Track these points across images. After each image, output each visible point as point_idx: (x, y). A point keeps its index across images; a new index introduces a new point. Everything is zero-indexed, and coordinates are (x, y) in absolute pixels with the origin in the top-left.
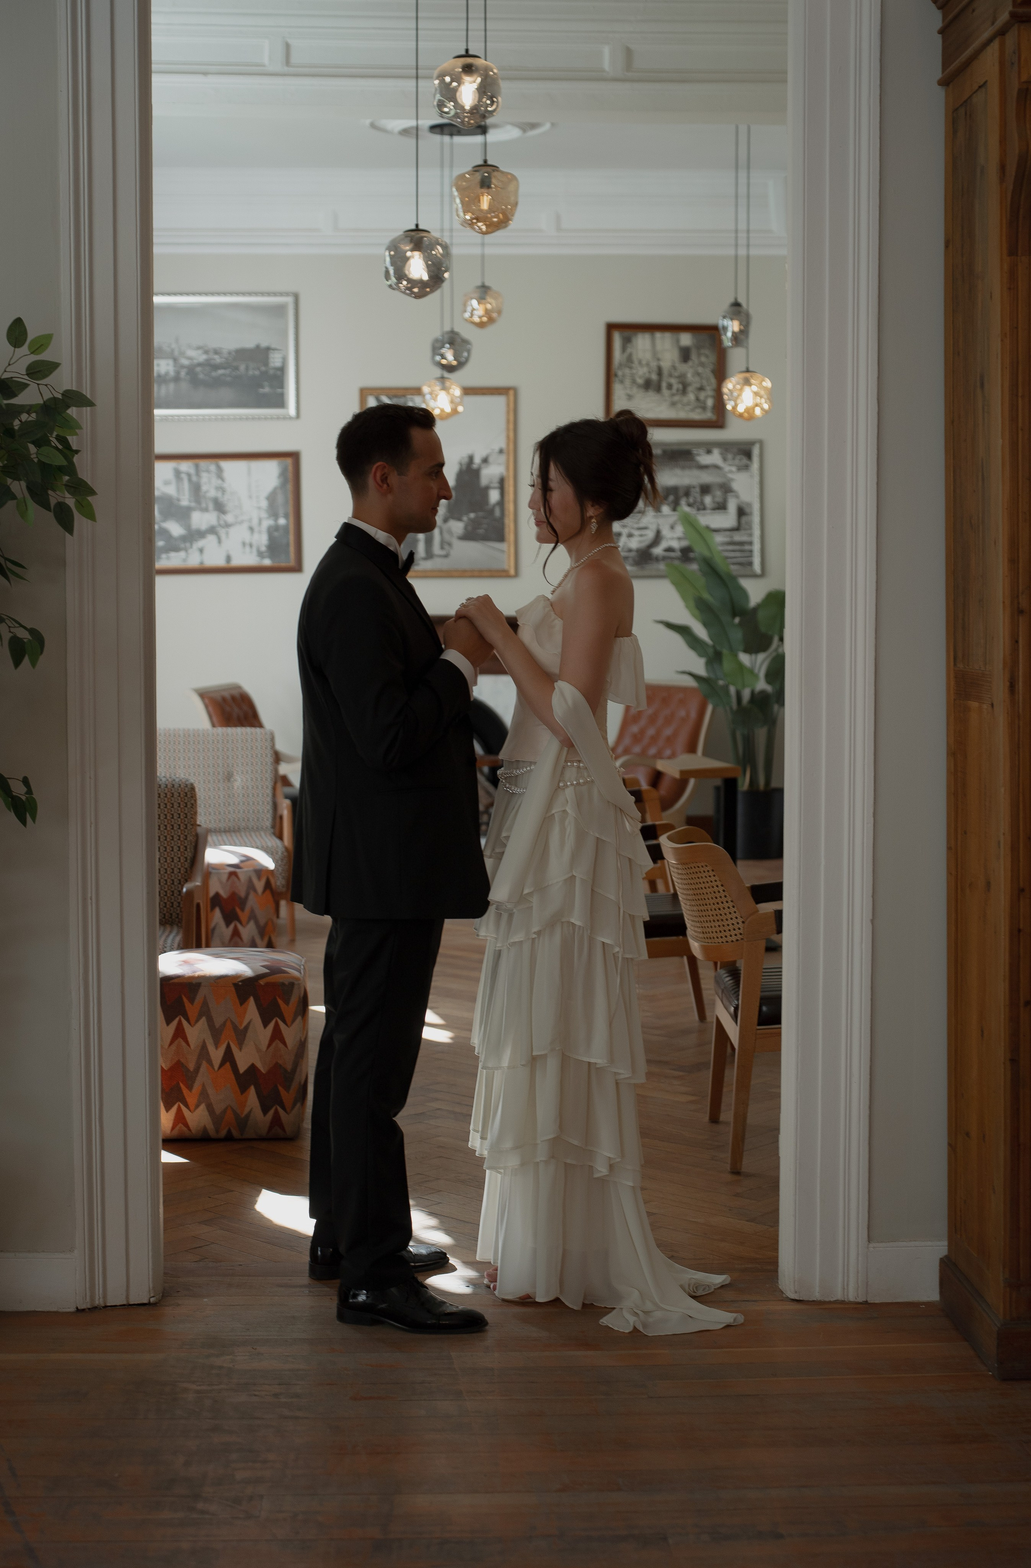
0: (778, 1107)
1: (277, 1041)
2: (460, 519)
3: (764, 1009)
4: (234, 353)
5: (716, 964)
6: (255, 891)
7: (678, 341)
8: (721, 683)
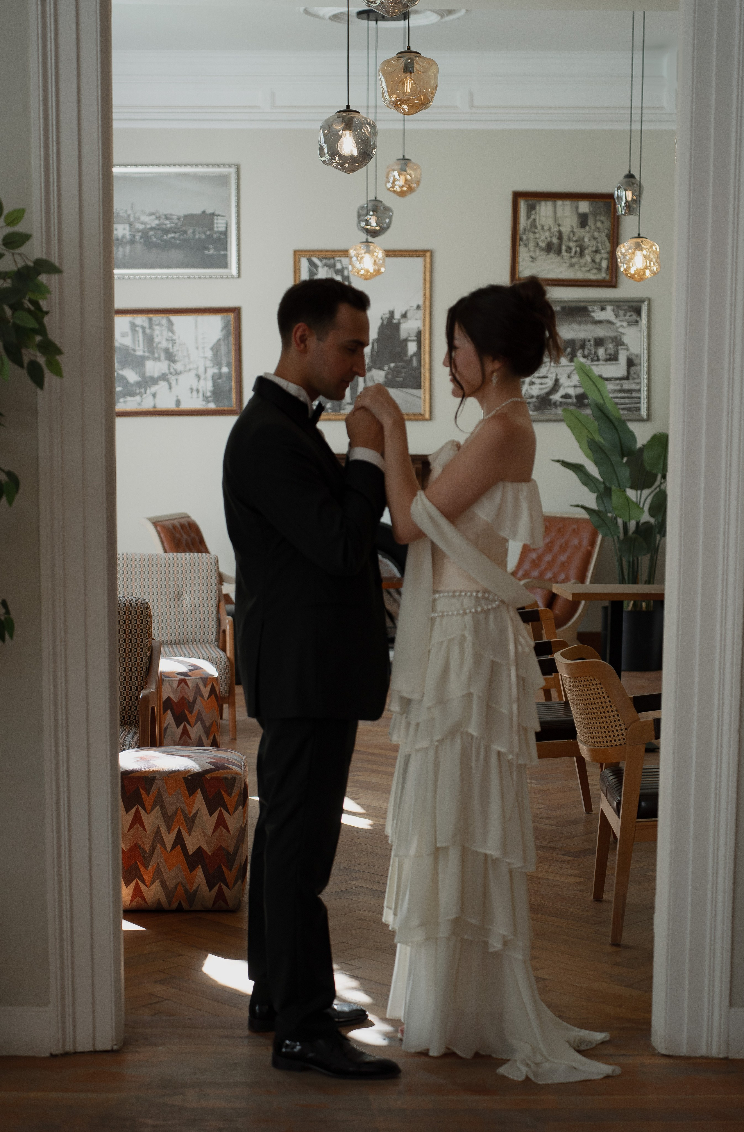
0: (653, 889)
1: (221, 828)
2: (381, 369)
3: (643, 804)
4: (182, 219)
5: (601, 765)
6: (202, 696)
7: (577, 208)
8: (610, 515)
